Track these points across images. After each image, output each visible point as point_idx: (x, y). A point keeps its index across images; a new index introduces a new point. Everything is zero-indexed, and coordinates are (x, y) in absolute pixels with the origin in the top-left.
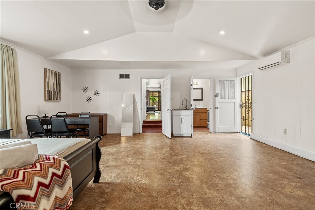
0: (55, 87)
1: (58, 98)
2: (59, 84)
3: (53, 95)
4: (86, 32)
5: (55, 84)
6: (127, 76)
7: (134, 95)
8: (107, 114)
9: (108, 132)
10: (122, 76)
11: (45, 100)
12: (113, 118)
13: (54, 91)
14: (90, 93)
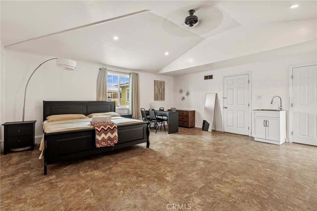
0: (161, 91)
1: (163, 98)
2: (164, 89)
3: (159, 96)
4: (167, 54)
5: (161, 89)
6: (211, 77)
7: (216, 94)
8: (195, 111)
9: (196, 126)
10: (206, 78)
11: (154, 100)
12: (199, 114)
13: (160, 94)
14: (184, 94)
